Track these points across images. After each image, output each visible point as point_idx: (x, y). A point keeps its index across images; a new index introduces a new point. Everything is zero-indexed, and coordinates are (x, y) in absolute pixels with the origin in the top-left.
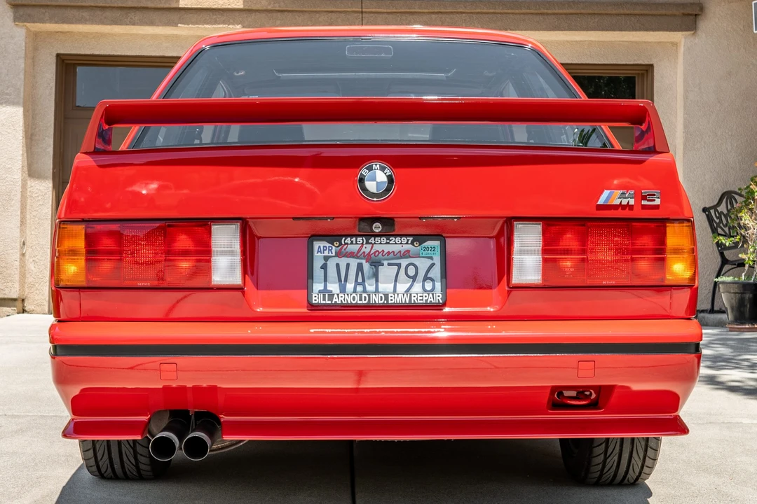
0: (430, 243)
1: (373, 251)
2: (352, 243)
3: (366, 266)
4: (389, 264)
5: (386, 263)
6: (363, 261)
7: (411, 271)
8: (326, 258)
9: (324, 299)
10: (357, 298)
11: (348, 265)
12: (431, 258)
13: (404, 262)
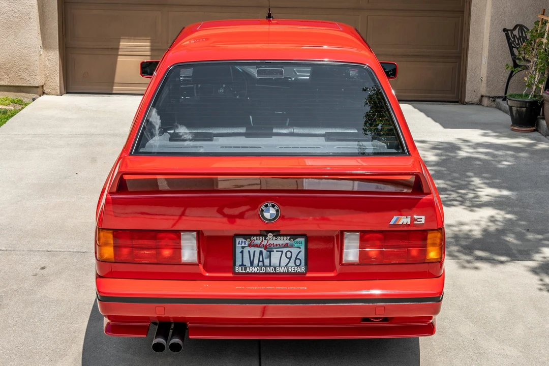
0: (299, 240)
1: (268, 244)
2: (257, 239)
3: (264, 252)
4: (277, 251)
5: (275, 250)
6: (263, 249)
7: (289, 255)
8: (243, 247)
9: (242, 270)
10: (260, 269)
11: (255, 251)
12: (300, 248)
13: (285, 250)
